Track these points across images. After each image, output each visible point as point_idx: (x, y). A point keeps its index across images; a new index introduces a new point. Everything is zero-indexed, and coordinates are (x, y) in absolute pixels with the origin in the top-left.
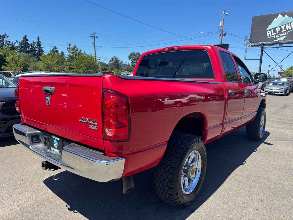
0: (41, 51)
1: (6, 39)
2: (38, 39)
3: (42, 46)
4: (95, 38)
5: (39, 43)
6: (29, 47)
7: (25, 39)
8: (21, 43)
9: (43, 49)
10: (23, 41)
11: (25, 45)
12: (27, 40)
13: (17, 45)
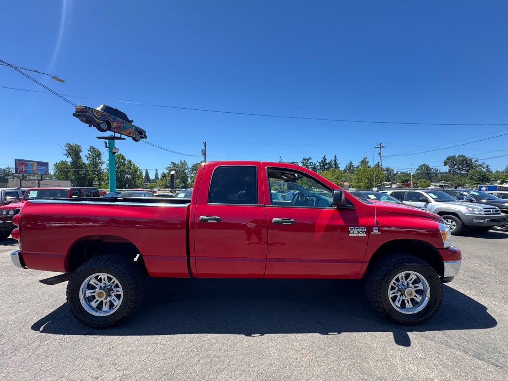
0: (337, 166)
1: (310, 161)
2: (335, 157)
3: (338, 163)
4: (382, 149)
5: (335, 161)
6: (327, 165)
7: (325, 159)
8: (320, 163)
9: (339, 165)
10: (322, 161)
11: (324, 164)
12: (326, 159)
13: (318, 164)
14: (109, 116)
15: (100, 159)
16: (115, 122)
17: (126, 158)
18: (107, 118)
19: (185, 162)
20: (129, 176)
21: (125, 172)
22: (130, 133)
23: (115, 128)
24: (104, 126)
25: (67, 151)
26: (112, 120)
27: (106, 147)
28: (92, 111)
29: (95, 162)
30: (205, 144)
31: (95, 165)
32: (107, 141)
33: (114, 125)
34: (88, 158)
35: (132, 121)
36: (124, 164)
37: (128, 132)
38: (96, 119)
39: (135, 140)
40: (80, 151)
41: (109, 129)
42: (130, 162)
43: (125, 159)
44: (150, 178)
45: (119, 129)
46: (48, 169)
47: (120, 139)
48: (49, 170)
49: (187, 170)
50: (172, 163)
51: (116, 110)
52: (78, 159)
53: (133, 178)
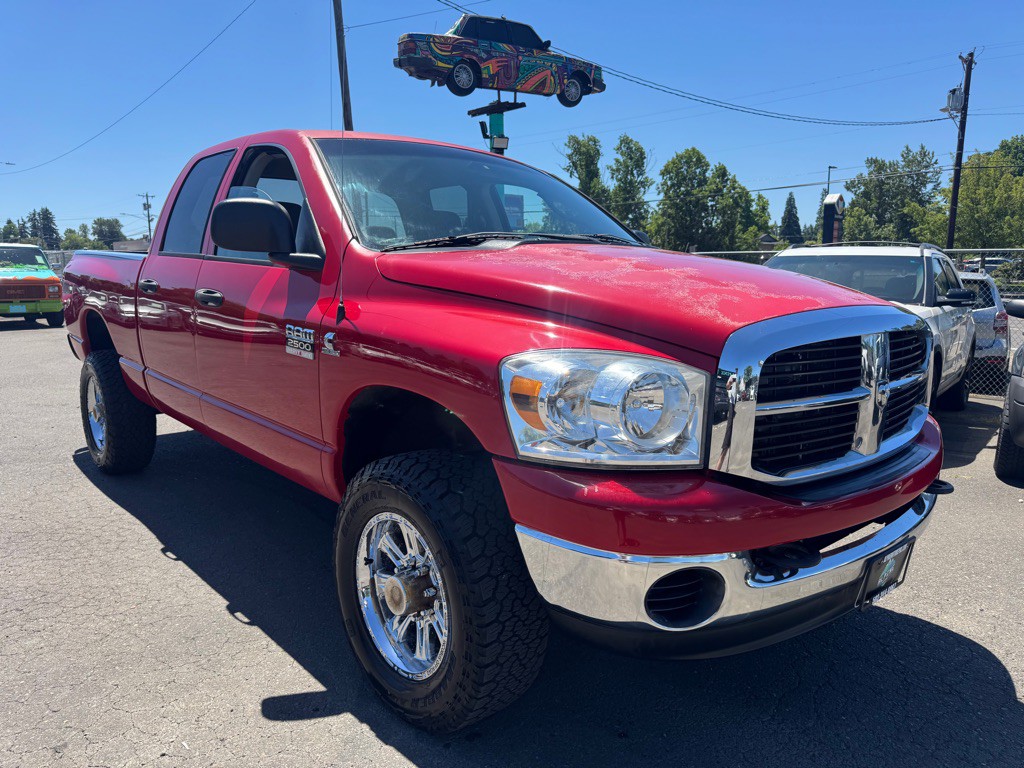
14: (476, 45)
15: (641, 173)
16: (494, 60)
17: (708, 159)
18: (469, 52)
19: (924, 154)
20: (716, 221)
21: (705, 208)
22: (543, 83)
23: (492, 77)
24: (464, 78)
25: (570, 157)
26: (484, 55)
27: (485, 136)
28: (428, 43)
29: (631, 183)
30: (969, 63)
31: (629, 192)
32: (485, 118)
33: (489, 68)
34: (614, 172)
35: (548, 43)
36: (703, 182)
37: (536, 80)
38: (440, 64)
39: (567, 101)
40: (598, 153)
41: (479, 83)
42: (722, 173)
43: (708, 165)
44: (802, 224)
45: (505, 80)
46: (522, 213)
47: (516, 106)
48: (526, 216)
49: (930, 186)
50: (872, 162)
51: (502, 23)
52: (591, 179)
53: (728, 226)
